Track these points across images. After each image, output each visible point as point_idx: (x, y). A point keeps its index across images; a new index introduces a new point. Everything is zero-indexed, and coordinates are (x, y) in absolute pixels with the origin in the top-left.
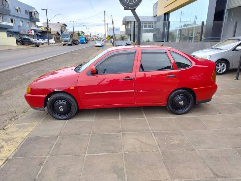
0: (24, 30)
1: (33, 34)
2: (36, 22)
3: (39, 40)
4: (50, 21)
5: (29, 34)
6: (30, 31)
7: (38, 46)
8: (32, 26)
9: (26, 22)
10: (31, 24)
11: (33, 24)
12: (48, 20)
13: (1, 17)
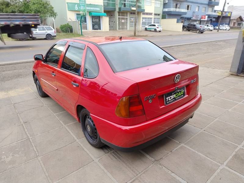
0: (197, 16)
1: (206, 19)
2: (214, 6)
3: (208, 26)
4: (228, 4)
5: (202, 19)
6: (203, 17)
7: (202, 33)
8: (208, 10)
9: (203, 7)
10: (208, 9)
11: (210, 9)
12: (226, 3)
13: (179, 4)
